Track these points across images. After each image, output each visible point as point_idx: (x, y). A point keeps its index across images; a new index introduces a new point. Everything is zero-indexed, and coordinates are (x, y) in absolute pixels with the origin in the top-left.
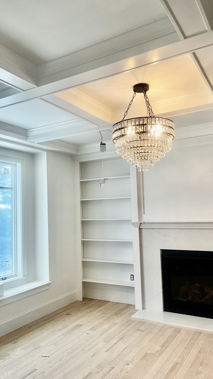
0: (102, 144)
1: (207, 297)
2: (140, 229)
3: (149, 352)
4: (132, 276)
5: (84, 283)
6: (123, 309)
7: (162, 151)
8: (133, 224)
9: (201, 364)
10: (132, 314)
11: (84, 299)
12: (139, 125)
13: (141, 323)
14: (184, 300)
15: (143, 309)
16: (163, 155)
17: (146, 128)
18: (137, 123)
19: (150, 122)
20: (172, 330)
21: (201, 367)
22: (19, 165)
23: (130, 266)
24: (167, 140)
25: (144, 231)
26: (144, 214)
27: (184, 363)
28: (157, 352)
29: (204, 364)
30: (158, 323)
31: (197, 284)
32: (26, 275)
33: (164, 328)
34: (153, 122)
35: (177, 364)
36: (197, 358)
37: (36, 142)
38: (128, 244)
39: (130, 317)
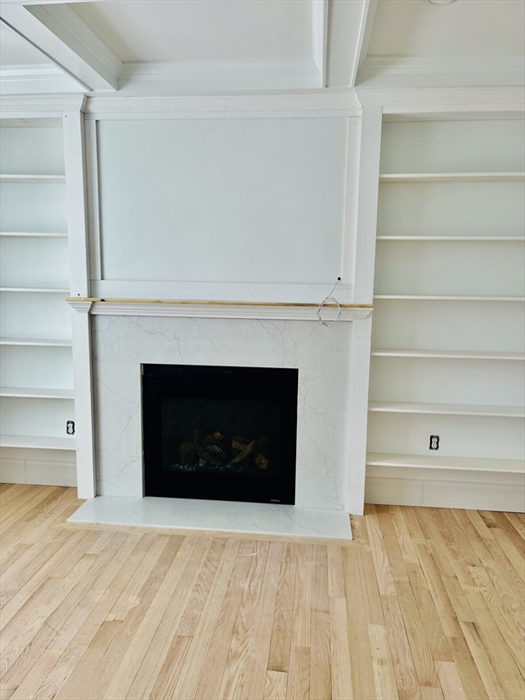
1: (237, 460)
2: (92, 317)
3: (111, 617)
4: (71, 425)
6: (49, 501)
8: (76, 303)
10: (71, 512)
13: (92, 533)
14: (190, 469)
15: (97, 495)
20: (167, 540)
23: (68, 402)
25: (101, 324)
26: (103, 279)
27: (197, 633)
28: (131, 613)
30: (132, 528)
31: (218, 434)
33: (146, 540)
35: (179, 639)
36: (223, 612)
38: (64, 350)
39: (64, 521)
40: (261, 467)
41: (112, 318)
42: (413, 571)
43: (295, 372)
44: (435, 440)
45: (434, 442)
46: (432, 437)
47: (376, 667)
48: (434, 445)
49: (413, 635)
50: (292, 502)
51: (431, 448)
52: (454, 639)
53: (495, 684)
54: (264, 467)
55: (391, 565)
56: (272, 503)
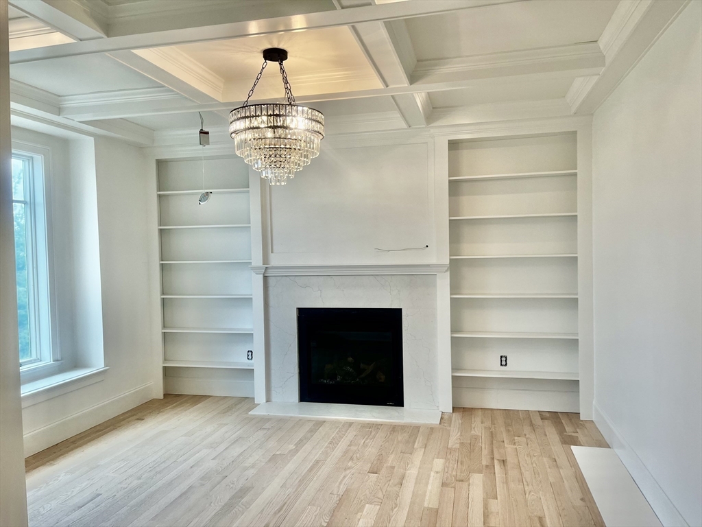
0: (202, 132)
1: (363, 376)
2: (265, 278)
3: (278, 453)
4: (250, 353)
5: (165, 368)
6: (235, 404)
7: (306, 156)
8: (255, 269)
9: (351, 459)
10: (250, 409)
11: (165, 395)
12: (274, 115)
13: (265, 419)
14: (331, 382)
15: (268, 401)
16: (307, 162)
17: (284, 121)
18: (270, 112)
19: (289, 112)
20: (311, 424)
21: (350, 462)
22: (39, 159)
23: (248, 336)
24: (314, 140)
25: (271, 281)
26: (272, 252)
27: (328, 460)
28: (290, 451)
29: (355, 458)
30: (291, 417)
31: (350, 359)
32: (59, 358)
33: (300, 423)
34: (294, 113)
35: (317, 462)
36: (346, 452)
37: (76, 120)
38: (248, 301)
39: (247, 414)
40: (380, 381)
41: (278, 278)
42: (476, 438)
43: (400, 311)
44: (504, 359)
45: (504, 361)
46: (501, 357)
47: (432, 474)
48: (504, 363)
49: (461, 464)
50: (402, 405)
51: (501, 365)
52: (487, 466)
53: (503, 483)
54: (382, 381)
55: (461, 435)
56: (388, 405)
